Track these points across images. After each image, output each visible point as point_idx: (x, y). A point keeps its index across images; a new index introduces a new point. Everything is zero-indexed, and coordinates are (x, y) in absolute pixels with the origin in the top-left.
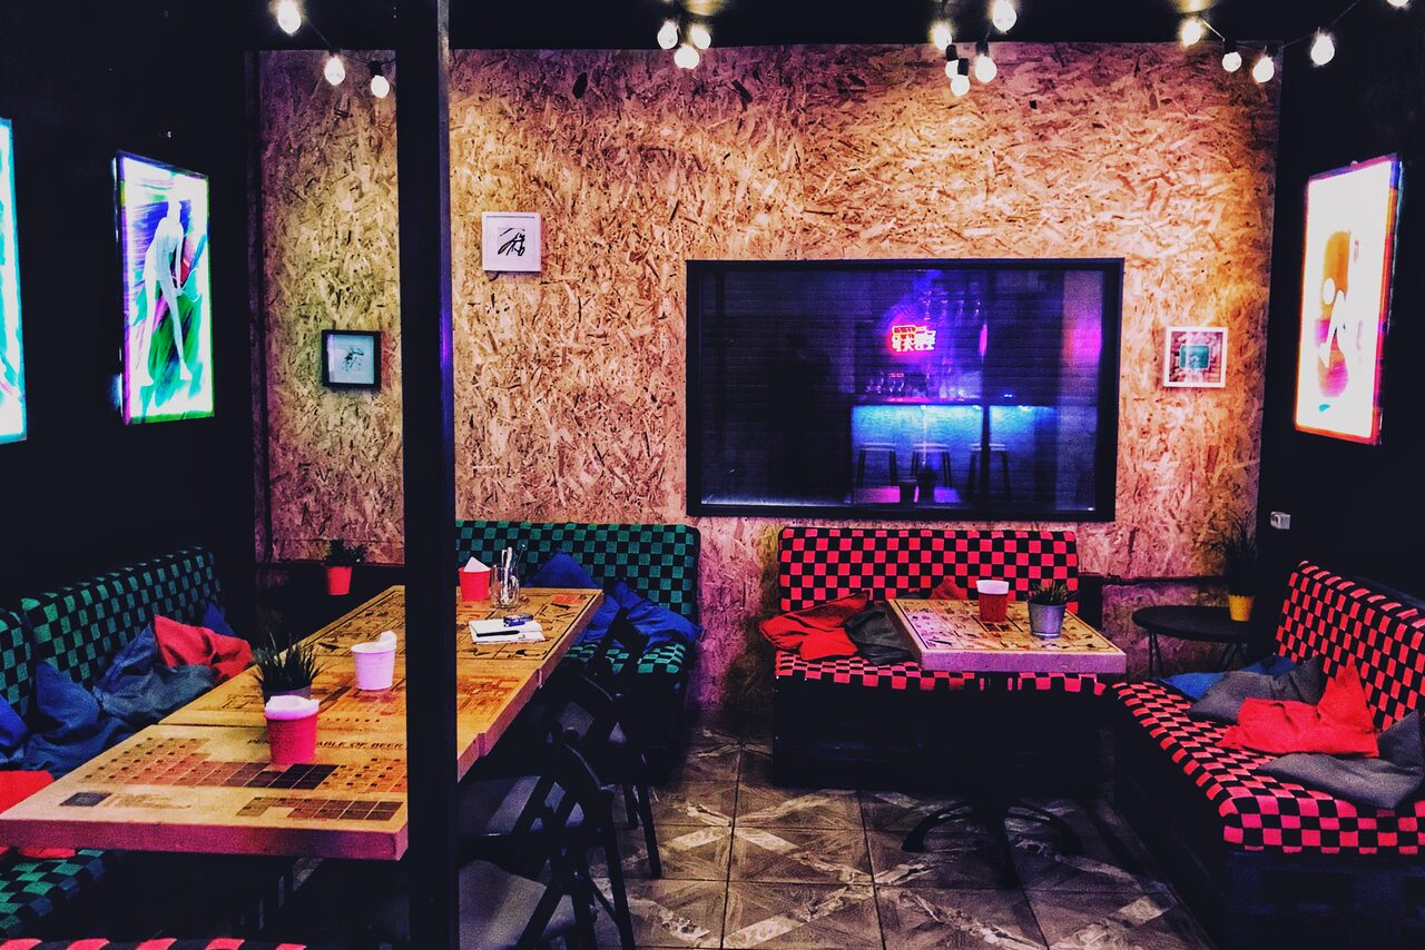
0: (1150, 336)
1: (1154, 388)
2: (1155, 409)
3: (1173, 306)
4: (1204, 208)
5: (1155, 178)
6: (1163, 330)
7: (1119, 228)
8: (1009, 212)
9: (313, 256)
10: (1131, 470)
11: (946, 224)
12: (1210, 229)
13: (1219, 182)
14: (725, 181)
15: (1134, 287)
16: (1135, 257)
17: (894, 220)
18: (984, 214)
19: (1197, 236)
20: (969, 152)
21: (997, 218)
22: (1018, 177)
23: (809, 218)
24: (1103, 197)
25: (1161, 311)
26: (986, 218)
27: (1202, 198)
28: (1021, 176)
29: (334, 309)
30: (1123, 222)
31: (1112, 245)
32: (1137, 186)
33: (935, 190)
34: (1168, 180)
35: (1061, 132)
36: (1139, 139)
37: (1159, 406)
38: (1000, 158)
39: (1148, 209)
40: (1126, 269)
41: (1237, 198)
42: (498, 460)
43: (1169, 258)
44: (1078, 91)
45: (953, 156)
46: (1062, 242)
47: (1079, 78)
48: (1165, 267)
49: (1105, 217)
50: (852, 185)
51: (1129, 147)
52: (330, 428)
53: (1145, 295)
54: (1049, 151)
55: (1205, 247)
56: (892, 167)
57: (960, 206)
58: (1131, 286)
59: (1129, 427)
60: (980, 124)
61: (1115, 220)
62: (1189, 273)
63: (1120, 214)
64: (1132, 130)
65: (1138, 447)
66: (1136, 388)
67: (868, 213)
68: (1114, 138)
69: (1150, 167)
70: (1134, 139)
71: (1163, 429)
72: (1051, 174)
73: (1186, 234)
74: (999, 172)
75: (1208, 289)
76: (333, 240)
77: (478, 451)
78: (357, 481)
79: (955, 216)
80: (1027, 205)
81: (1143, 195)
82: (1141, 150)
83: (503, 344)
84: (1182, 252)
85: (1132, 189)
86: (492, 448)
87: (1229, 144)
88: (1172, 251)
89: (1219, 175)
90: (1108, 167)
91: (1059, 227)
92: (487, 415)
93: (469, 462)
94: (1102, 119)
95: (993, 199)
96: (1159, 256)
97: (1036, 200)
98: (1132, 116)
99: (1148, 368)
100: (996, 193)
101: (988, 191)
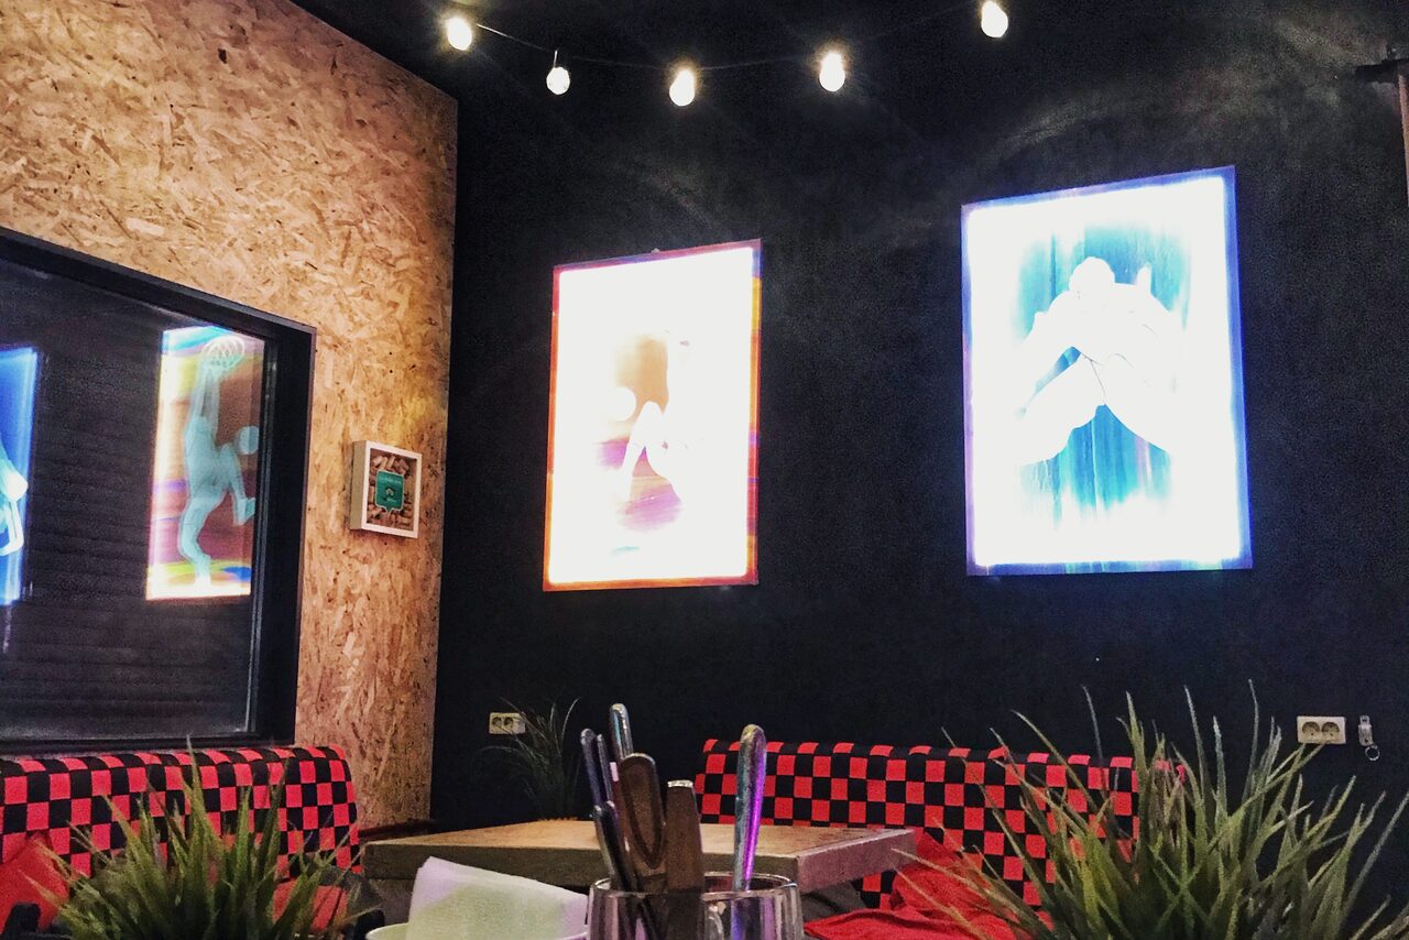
0: (339, 452)
1: (341, 530)
2: (342, 564)
3: (363, 413)
4: (394, 285)
5: (349, 224)
7: (313, 282)
8: (187, 210)
10: (314, 658)
11: (102, 197)
12: (399, 314)
13: (408, 255)
15: (326, 376)
16: (329, 333)
17: (23, 161)
18: (155, 200)
19: (387, 320)
20: (139, 90)
21: (173, 214)
22: (199, 158)
24: (296, 229)
25: (351, 419)
26: (157, 209)
27: (392, 269)
28: (204, 159)
30: (317, 276)
31: (304, 304)
32: (332, 228)
33: (89, 133)
34: (361, 231)
35: (253, 112)
36: (335, 162)
37: (346, 560)
38: (180, 118)
39: (342, 266)
40: (317, 346)
41: (421, 282)
43: (360, 343)
44: (273, 62)
45: (116, 86)
46: (251, 283)
47: (274, 44)
48: (356, 355)
49: (298, 260)
51: (325, 168)
53: (336, 389)
54: (238, 135)
55: (393, 338)
56: (25, 63)
57: (123, 175)
58: (323, 373)
59: (314, 590)
60: (155, 52)
61: (308, 268)
62: (379, 370)
63: (313, 262)
64: (328, 146)
65: (322, 623)
66: (322, 528)
68: (309, 148)
69: (344, 206)
70: (329, 159)
71: (349, 597)
72: (241, 172)
73: (377, 314)
74: (177, 141)
75: (396, 398)
79: (114, 189)
80: (211, 208)
81: (337, 243)
82: (338, 179)
84: (372, 339)
85: (326, 230)
87: (416, 208)
88: (363, 334)
89: (407, 245)
90: (302, 188)
91: (246, 255)
94: (298, 116)
95: (168, 181)
96: (352, 337)
97: (221, 204)
98: (328, 126)
99: (337, 499)
100: (174, 171)
101: (162, 164)
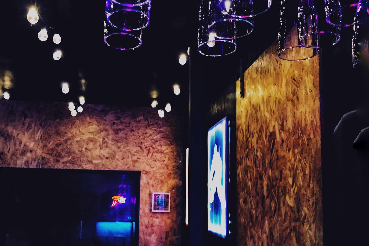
0: (148, 196)
1: (149, 212)
2: (150, 219)
3: (155, 186)
4: (163, 156)
5: (149, 147)
6: (152, 194)
7: (139, 162)
8: (106, 155)
10: (143, 240)
11: (87, 159)
12: (165, 163)
13: (167, 149)
14: (18, 142)
15: (144, 180)
16: (144, 171)
17: (71, 157)
19: (161, 165)
20: (95, 137)
21: (103, 157)
22: (109, 145)
23: (44, 155)
24: (134, 152)
25: (151, 188)
26: (100, 157)
27: (163, 153)
30: (140, 160)
31: (137, 167)
32: (144, 149)
33: (84, 148)
34: (153, 148)
35: (122, 132)
36: (144, 135)
37: (151, 218)
38: (104, 139)
39: (147, 156)
40: (141, 175)
41: (172, 154)
43: (153, 171)
44: (127, 120)
45: (90, 138)
46: (122, 165)
47: (128, 116)
48: (152, 174)
49: (135, 158)
50: (58, 145)
51: (142, 137)
53: (147, 182)
54: (119, 138)
55: (164, 168)
56: (71, 140)
57: (92, 153)
58: (143, 180)
59: (142, 225)
60: (98, 128)
61: (138, 159)
62: (159, 176)
63: (140, 158)
64: (143, 132)
65: (145, 232)
66: (144, 213)
67: (63, 154)
68: (137, 135)
69: (148, 144)
70: (143, 135)
71: (152, 226)
72: (119, 144)
73: (158, 164)
74: (103, 143)
75: (165, 181)
79: (90, 156)
80: (112, 153)
81: (146, 151)
82: (145, 138)
84: (157, 170)
85: (143, 150)
87: (170, 138)
88: (154, 169)
89: (167, 147)
90: (136, 143)
91: (121, 161)
94: (134, 129)
95: (102, 151)
96: (151, 171)
97: (115, 152)
98: (142, 128)
99: (148, 205)
100: (103, 149)
101: (100, 149)
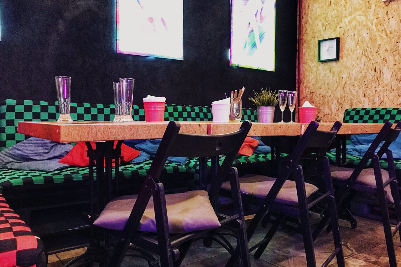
9: (318, 14)
29: (324, 32)
42: (386, 85)
52: (321, 78)
76: (325, 6)
77: (377, 82)
78: (329, 97)
83: (391, 33)
86: (384, 80)
92: (382, 65)
93: (374, 87)
